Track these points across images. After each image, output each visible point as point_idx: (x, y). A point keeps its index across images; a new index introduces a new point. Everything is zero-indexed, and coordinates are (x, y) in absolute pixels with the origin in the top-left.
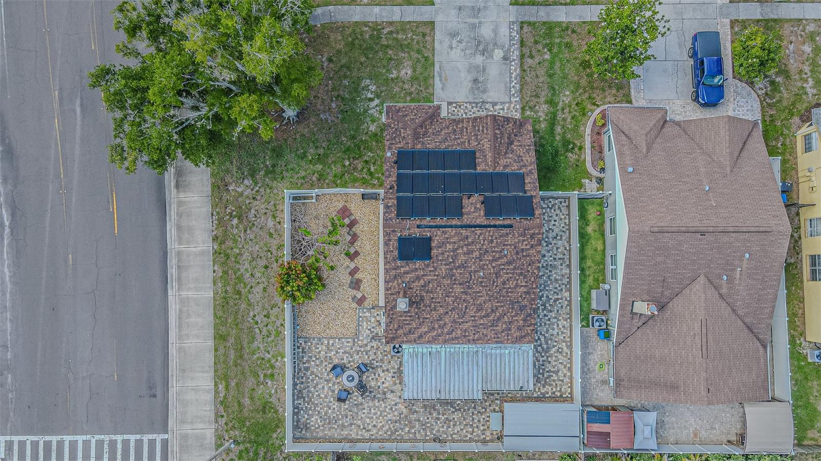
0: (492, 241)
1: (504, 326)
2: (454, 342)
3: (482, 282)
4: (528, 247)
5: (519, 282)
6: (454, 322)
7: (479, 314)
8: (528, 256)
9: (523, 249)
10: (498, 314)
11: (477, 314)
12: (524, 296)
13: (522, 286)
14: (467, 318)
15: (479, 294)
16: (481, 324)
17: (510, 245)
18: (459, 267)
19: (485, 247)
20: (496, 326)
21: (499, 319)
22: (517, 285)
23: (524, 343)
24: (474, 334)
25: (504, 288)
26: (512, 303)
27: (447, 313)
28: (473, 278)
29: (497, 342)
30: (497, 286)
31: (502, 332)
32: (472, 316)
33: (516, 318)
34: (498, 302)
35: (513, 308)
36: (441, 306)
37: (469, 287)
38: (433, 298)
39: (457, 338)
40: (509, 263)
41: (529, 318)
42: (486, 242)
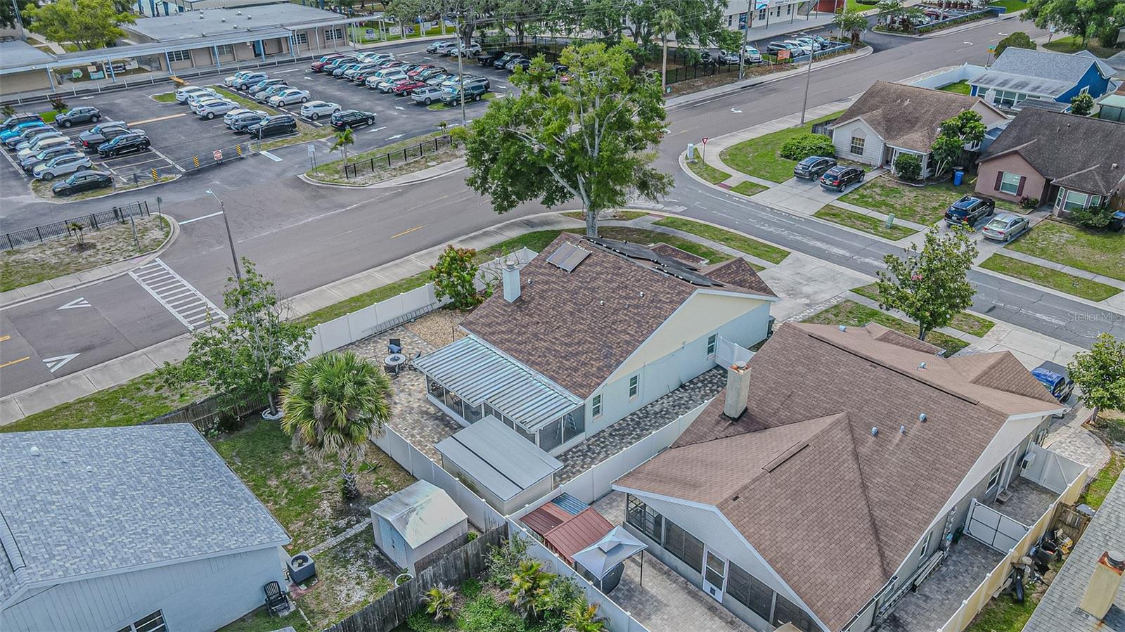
0: (639, 281)
1: (575, 364)
2: (515, 354)
3: (595, 311)
4: (668, 301)
5: (630, 328)
6: (535, 335)
7: (563, 340)
8: (660, 308)
9: (660, 300)
10: (580, 349)
11: (561, 339)
12: (621, 345)
13: (628, 334)
14: (550, 337)
15: (582, 321)
16: (555, 350)
17: (652, 291)
18: (589, 289)
19: (628, 283)
20: (567, 360)
21: (577, 354)
22: (624, 331)
23: (575, 394)
24: (539, 357)
25: (611, 327)
26: (605, 345)
27: (538, 323)
28: (592, 304)
29: (552, 378)
30: (605, 322)
31: (567, 369)
32: (555, 338)
33: (594, 363)
34: (591, 337)
35: (600, 351)
36: (539, 315)
37: (579, 311)
38: (540, 304)
39: (521, 352)
40: (636, 307)
41: (605, 369)
42: (633, 279)
